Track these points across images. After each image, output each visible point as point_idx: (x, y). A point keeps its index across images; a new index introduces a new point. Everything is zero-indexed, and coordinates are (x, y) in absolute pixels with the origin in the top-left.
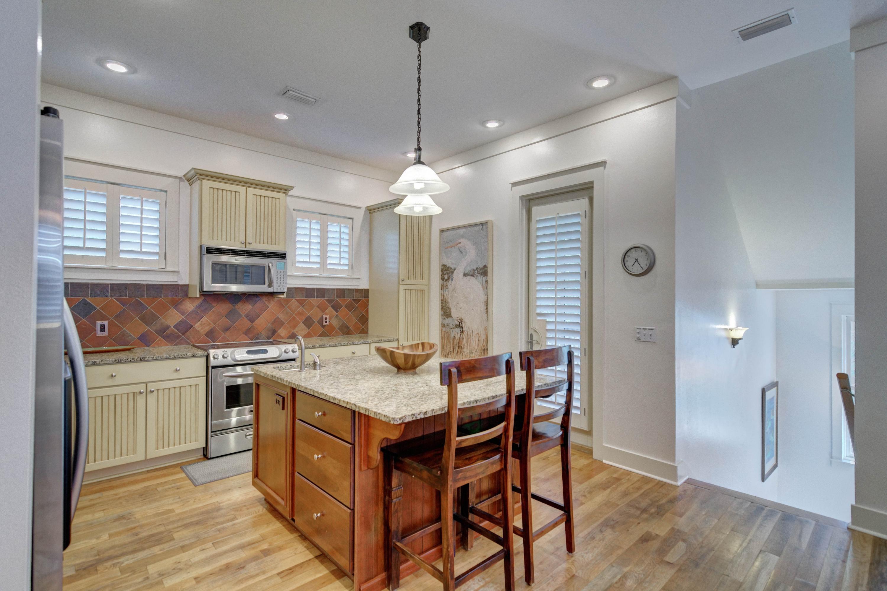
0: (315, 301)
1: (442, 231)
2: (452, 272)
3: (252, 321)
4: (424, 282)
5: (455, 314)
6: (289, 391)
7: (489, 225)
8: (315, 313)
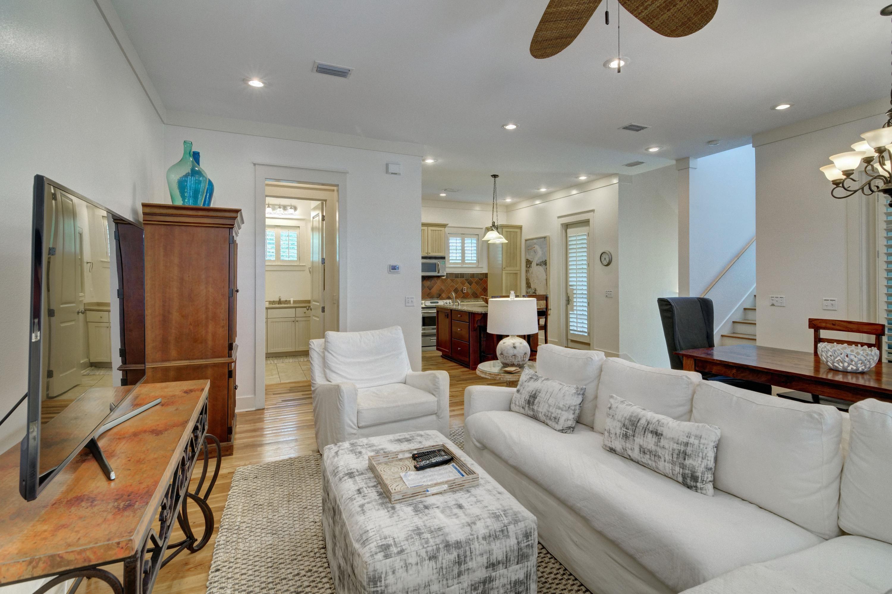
0: (459, 280)
1: (526, 240)
2: (531, 263)
3: (430, 290)
4: (518, 268)
5: (532, 286)
6: (450, 311)
7: (547, 238)
8: (459, 286)
